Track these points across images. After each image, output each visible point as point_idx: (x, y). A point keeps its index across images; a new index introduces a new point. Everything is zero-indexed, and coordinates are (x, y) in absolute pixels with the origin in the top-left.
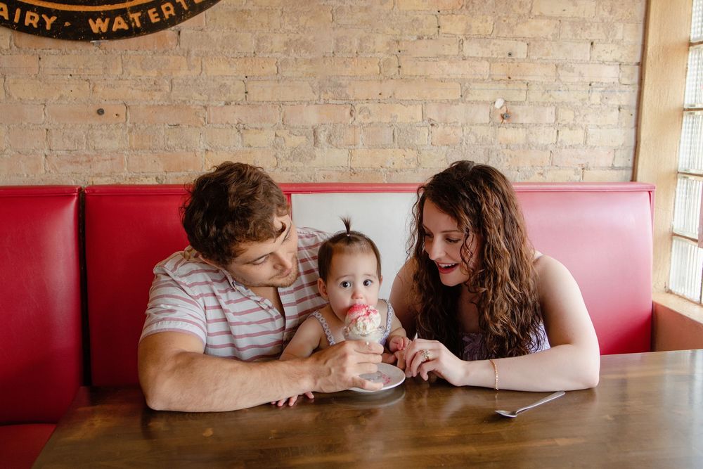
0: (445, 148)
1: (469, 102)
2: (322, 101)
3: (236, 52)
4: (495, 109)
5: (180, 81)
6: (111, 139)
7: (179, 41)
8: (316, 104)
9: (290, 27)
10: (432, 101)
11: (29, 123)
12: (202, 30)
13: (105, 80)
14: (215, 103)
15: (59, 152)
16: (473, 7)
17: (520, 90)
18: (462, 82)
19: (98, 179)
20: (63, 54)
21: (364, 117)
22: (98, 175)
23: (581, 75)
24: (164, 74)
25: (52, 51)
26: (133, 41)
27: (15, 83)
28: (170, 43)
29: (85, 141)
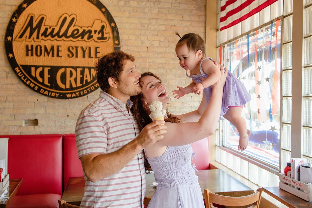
6: (70, 122)
7: (88, 98)
11: (51, 119)
12: (93, 96)
13: (69, 108)
15: (57, 126)
20: (60, 102)
22: (67, 131)
23: (189, 105)
25: (57, 101)
26: (77, 99)
27: (48, 109)
28: (85, 99)
29: (64, 123)
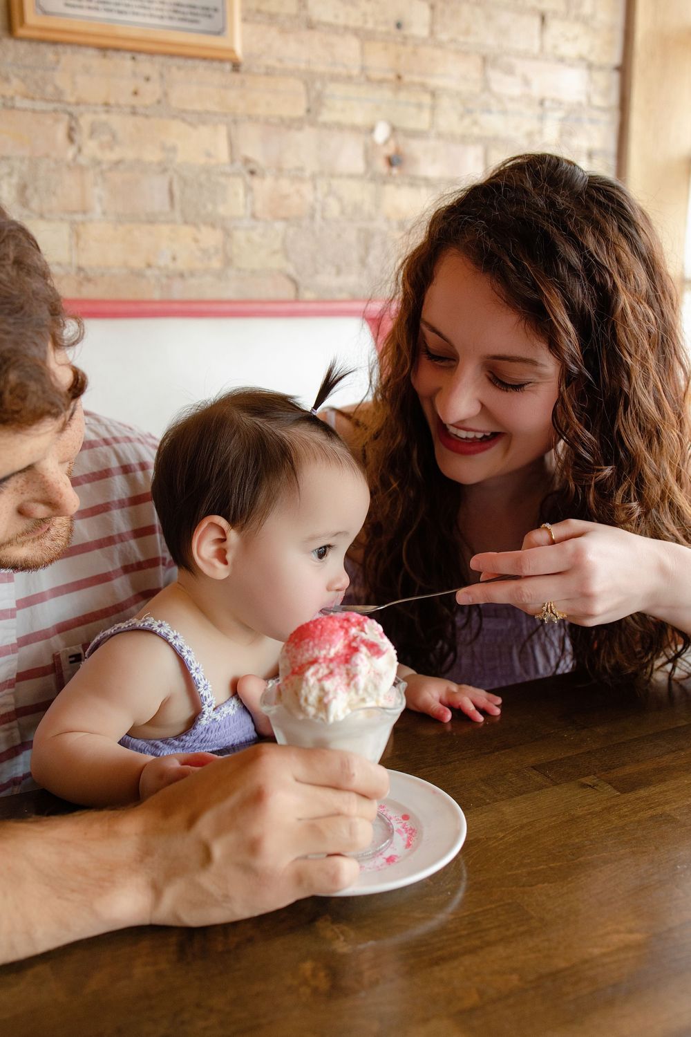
0: (279, 226)
1: (324, 124)
4: (375, 145)
10: (250, 117)
17: (419, 106)
18: (309, 79)
21: (102, 146)
23: (526, 82)
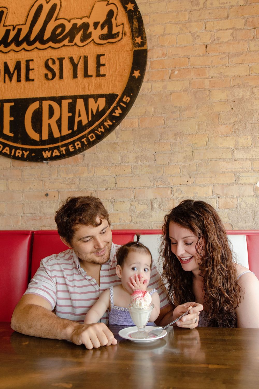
0: (227, 210)
1: (240, 184)
2: (155, 186)
3: (111, 163)
4: (257, 187)
5: (84, 179)
6: (51, 208)
7: (84, 160)
8: (152, 188)
9: (138, 150)
10: (218, 184)
11: (16, 201)
12: (94, 154)
13: (50, 180)
14: (100, 189)
15: (27, 215)
16: (239, 132)
18: (235, 173)
19: (44, 227)
20: (32, 169)
21: (178, 194)
22: (44, 226)
24: (77, 176)
25: (28, 167)
26: (63, 161)
27: (11, 183)
28: (80, 161)
29: (39, 209)
